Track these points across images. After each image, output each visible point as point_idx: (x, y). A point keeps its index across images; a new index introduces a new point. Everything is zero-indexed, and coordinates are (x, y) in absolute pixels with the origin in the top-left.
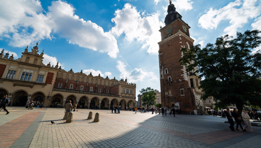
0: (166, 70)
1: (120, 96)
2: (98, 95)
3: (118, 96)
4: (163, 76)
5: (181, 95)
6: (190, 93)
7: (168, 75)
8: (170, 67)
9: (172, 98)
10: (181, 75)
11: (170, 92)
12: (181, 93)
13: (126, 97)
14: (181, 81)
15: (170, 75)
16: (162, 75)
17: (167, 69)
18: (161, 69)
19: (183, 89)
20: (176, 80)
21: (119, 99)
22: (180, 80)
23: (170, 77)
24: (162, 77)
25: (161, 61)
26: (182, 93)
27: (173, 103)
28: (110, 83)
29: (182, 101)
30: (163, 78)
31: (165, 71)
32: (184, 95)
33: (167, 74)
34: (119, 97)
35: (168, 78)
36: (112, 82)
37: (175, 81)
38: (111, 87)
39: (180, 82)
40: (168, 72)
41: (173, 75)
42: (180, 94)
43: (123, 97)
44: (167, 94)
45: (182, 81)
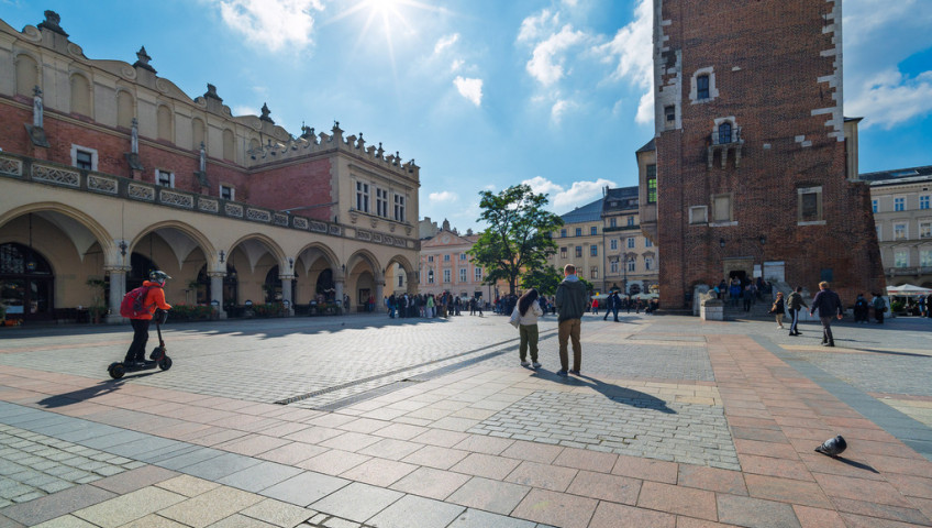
0: (704, 78)
1: (344, 227)
2: (196, 210)
3: (334, 228)
4: (678, 113)
5: (800, 224)
6: (860, 213)
7: (719, 107)
8: (740, 60)
9: (739, 241)
10: (814, 112)
11: (722, 207)
12: (800, 210)
13: (377, 238)
14: (808, 144)
15: (733, 106)
16: (670, 109)
17: (710, 70)
18: (671, 71)
19: (818, 190)
20: (769, 140)
21: (343, 251)
22: (800, 139)
23: (728, 124)
24: (671, 118)
25: (666, 15)
26: (809, 214)
27: (739, 265)
28: (240, 141)
29: (804, 252)
30: (678, 124)
31: (694, 82)
32: (824, 223)
33: (707, 105)
34: (343, 237)
35: (716, 129)
36: (248, 135)
37: (767, 146)
38: (250, 174)
39: (799, 149)
40: (714, 92)
41: (755, 110)
42: (795, 214)
43: (361, 234)
44: (703, 215)
45: (815, 148)
